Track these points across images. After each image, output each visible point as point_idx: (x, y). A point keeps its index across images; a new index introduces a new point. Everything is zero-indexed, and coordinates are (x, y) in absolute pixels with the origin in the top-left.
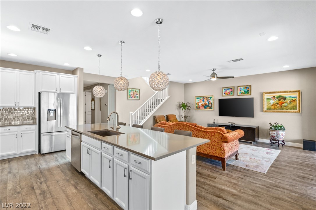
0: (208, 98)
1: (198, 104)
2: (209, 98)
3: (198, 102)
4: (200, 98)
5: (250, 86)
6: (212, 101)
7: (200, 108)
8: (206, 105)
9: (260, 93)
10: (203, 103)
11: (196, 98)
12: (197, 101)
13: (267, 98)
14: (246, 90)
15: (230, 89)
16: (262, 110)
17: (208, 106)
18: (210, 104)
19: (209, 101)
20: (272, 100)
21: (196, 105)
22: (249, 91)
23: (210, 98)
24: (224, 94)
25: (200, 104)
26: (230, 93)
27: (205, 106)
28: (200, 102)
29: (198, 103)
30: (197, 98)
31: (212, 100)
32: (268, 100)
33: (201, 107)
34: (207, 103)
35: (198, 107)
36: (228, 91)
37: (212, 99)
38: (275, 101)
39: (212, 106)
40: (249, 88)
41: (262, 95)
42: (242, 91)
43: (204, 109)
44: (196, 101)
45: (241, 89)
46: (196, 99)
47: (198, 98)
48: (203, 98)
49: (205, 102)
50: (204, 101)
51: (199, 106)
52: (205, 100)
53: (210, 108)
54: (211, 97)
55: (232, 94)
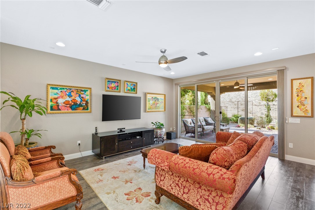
0: (80, 91)
1: (55, 101)
2: (82, 91)
3: (56, 96)
4: (61, 89)
5: (137, 83)
6: (87, 98)
7: (59, 109)
8: (75, 104)
9: (144, 93)
10: (68, 99)
11: (49, 87)
12: (52, 94)
13: (148, 99)
14: (132, 88)
15: (115, 82)
16: (145, 111)
17: (80, 105)
18: (84, 103)
19: (82, 96)
20: (151, 101)
21: (50, 104)
22: (135, 88)
23: (85, 91)
24: (108, 88)
25: (61, 101)
26: (115, 88)
27: (74, 106)
28: (62, 97)
29: (55, 99)
30: (53, 88)
31: (88, 95)
32: (149, 101)
33: (63, 108)
34: (78, 100)
35: (56, 108)
36: (113, 85)
37: (88, 93)
38: (153, 101)
39: (87, 106)
40: (135, 86)
41: (145, 94)
42: (129, 88)
43: (70, 111)
44: (50, 94)
45: (127, 84)
46: (50, 90)
47: (57, 89)
48: (70, 90)
49: (73, 98)
50: (70, 96)
51: (58, 106)
52: (72, 94)
53: (84, 109)
54: (87, 90)
55: (118, 89)
